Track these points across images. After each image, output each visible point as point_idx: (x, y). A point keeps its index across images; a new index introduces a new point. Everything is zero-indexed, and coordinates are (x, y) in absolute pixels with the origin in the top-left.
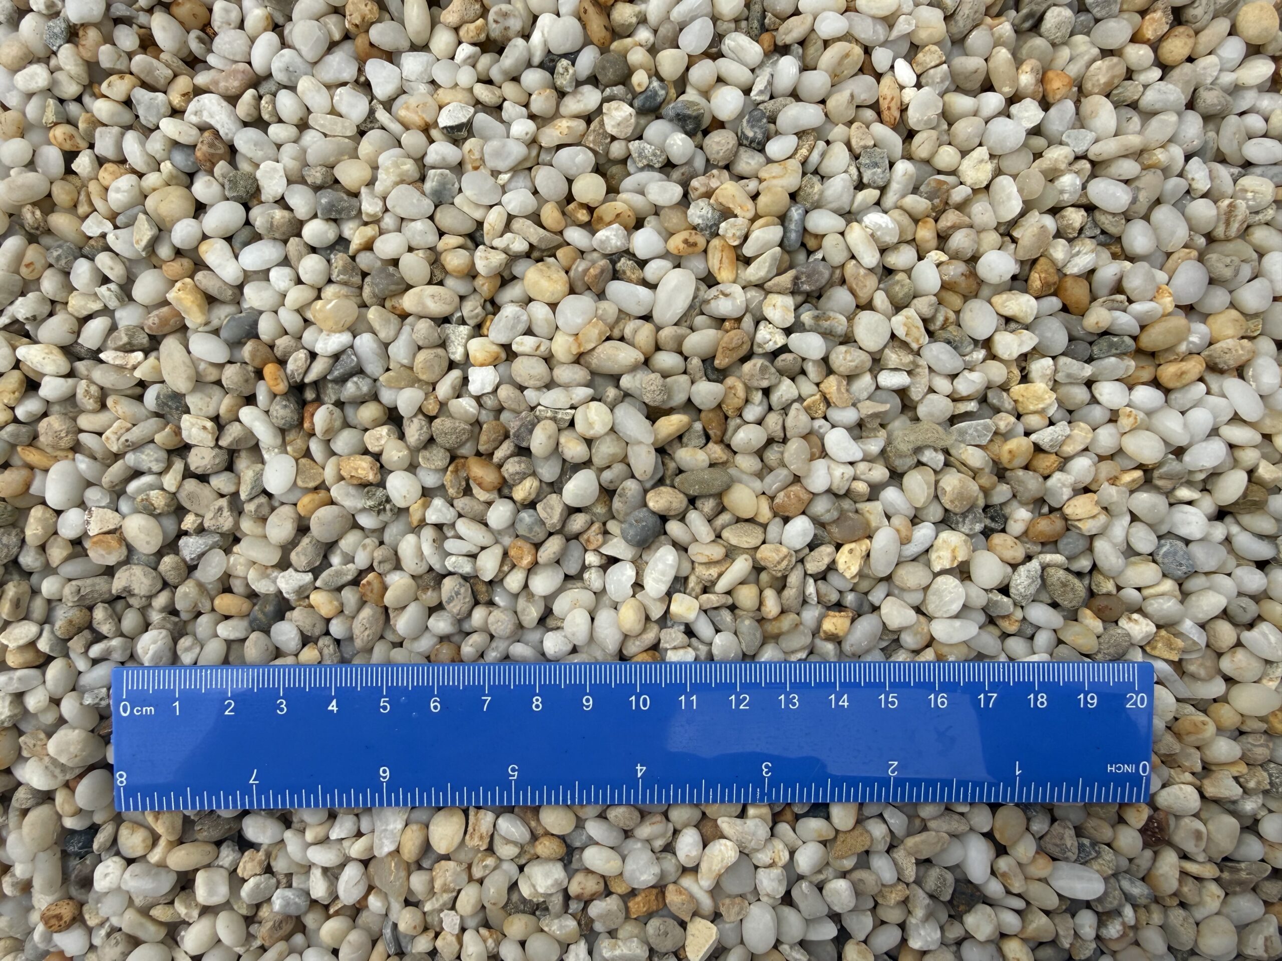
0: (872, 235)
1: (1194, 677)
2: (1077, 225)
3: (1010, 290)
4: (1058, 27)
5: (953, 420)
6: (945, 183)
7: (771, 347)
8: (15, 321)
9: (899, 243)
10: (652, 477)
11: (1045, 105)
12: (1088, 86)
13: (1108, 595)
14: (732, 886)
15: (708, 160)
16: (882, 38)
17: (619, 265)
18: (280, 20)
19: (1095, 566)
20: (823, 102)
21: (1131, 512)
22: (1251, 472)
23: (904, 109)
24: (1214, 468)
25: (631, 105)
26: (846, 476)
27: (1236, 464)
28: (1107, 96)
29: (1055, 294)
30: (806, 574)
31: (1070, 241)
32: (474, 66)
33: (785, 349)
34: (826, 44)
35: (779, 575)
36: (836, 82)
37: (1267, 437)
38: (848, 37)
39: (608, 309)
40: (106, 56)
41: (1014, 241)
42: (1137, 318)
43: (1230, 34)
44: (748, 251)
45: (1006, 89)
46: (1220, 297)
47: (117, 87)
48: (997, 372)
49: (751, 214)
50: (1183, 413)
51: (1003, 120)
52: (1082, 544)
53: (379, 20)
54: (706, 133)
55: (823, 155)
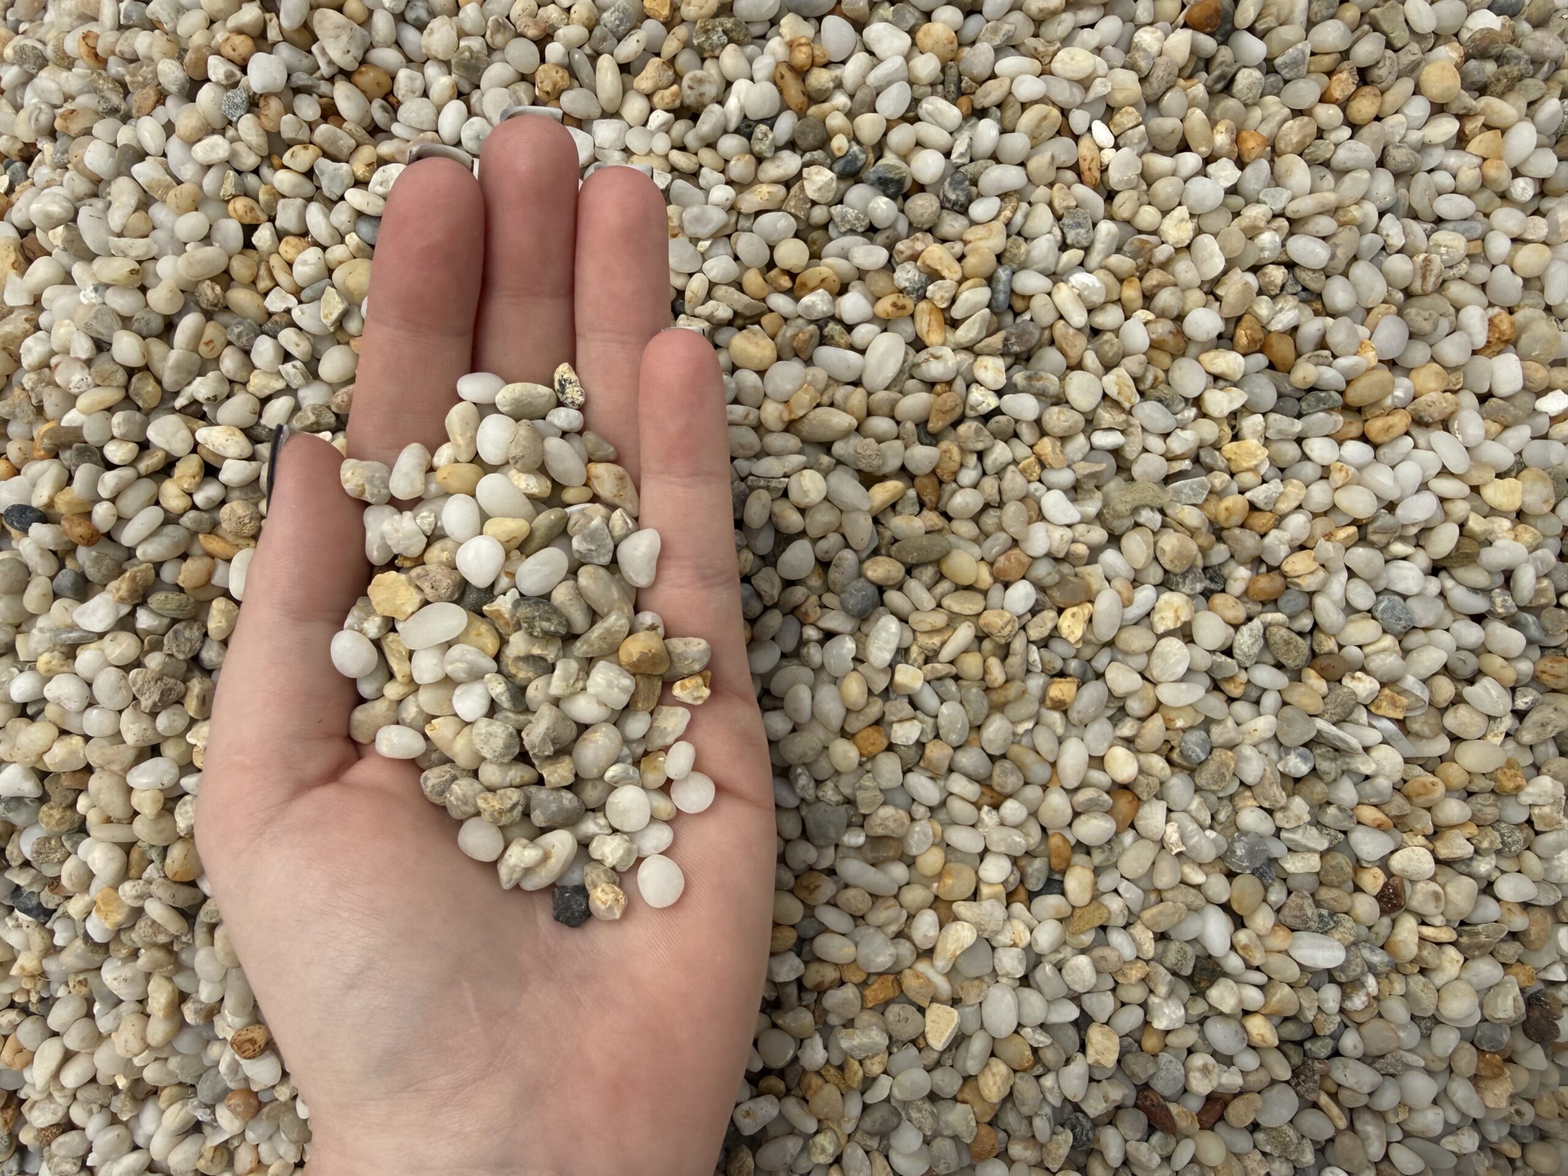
0: (1079, 295)
1: (1419, 736)
2: (1279, 282)
3: (1217, 348)
4: (1250, 88)
5: (1168, 479)
6: (1148, 242)
7: (984, 409)
8: (195, 402)
9: (1105, 303)
10: (867, 547)
11: (1241, 164)
12: (1281, 145)
13: (1330, 653)
14: (970, 969)
15: (910, 224)
16: (1078, 100)
17: (826, 331)
18: (465, 87)
19: (1315, 625)
20: (1022, 164)
21: (1348, 569)
22: (1462, 526)
23: (1104, 169)
24: (1426, 521)
25: (831, 169)
26: (1066, 538)
27: (1447, 516)
28: (1300, 155)
29: (1261, 351)
30: (1029, 642)
31: (1273, 298)
32: (667, 132)
33: (997, 411)
34: (1024, 106)
35: (1003, 641)
36: (1036, 142)
37: (1475, 489)
38: (1044, 100)
39: (818, 374)
40: (288, 126)
41: (1218, 299)
42: (1343, 373)
43: (1414, 94)
44: (956, 313)
45: (1203, 149)
46: (1420, 352)
47: (299, 158)
48: (1208, 430)
49: (958, 276)
50: (1393, 468)
51: (1200, 179)
52: (1302, 601)
53: (570, 88)
54: (906, 197)
55: (1026, 216)
